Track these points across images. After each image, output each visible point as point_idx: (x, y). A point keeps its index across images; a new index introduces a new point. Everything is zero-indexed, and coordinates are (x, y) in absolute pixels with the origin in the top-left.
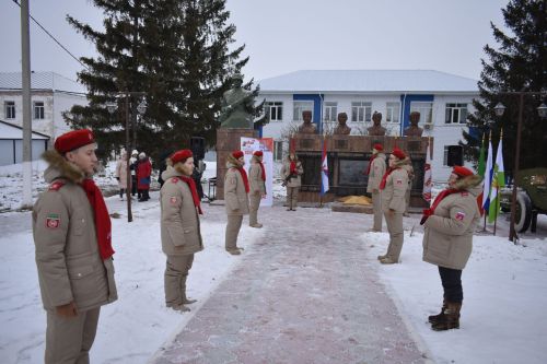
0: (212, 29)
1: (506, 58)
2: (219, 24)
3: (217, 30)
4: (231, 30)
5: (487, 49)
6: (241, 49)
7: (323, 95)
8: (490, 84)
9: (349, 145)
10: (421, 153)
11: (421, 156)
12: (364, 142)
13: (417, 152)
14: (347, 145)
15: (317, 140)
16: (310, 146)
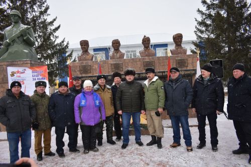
0: (36, 9)
1: (210, 16)
2: (40, 6)
3: (40, 10)
4: (47, 9)
5: (199, 11)
6: (55, 20)
7: (109, 48)
8: (202, 32)
9: (124, 68)
10: (188, 68)
11: (189, 72)
12: (137, 64)
13: (185, 69)
14: (122, 68)
15: (95, 65)
16: (89, 71)
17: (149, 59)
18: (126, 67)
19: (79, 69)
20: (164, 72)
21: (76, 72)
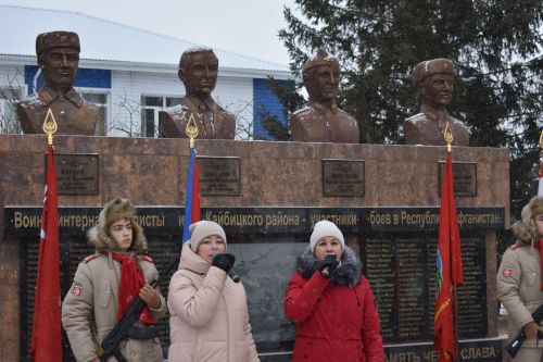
9: (245, 180)
10: (478, 203)
11: (480, 219)
12: (296, 170)
13: (467, 203)
14: (238, 181)
15: (117, 159)
16: (90, 186)
17: (345, 152)
18: (254, 177)
19: (42, 170)
20: (398, 211)
21: (26, 182)
